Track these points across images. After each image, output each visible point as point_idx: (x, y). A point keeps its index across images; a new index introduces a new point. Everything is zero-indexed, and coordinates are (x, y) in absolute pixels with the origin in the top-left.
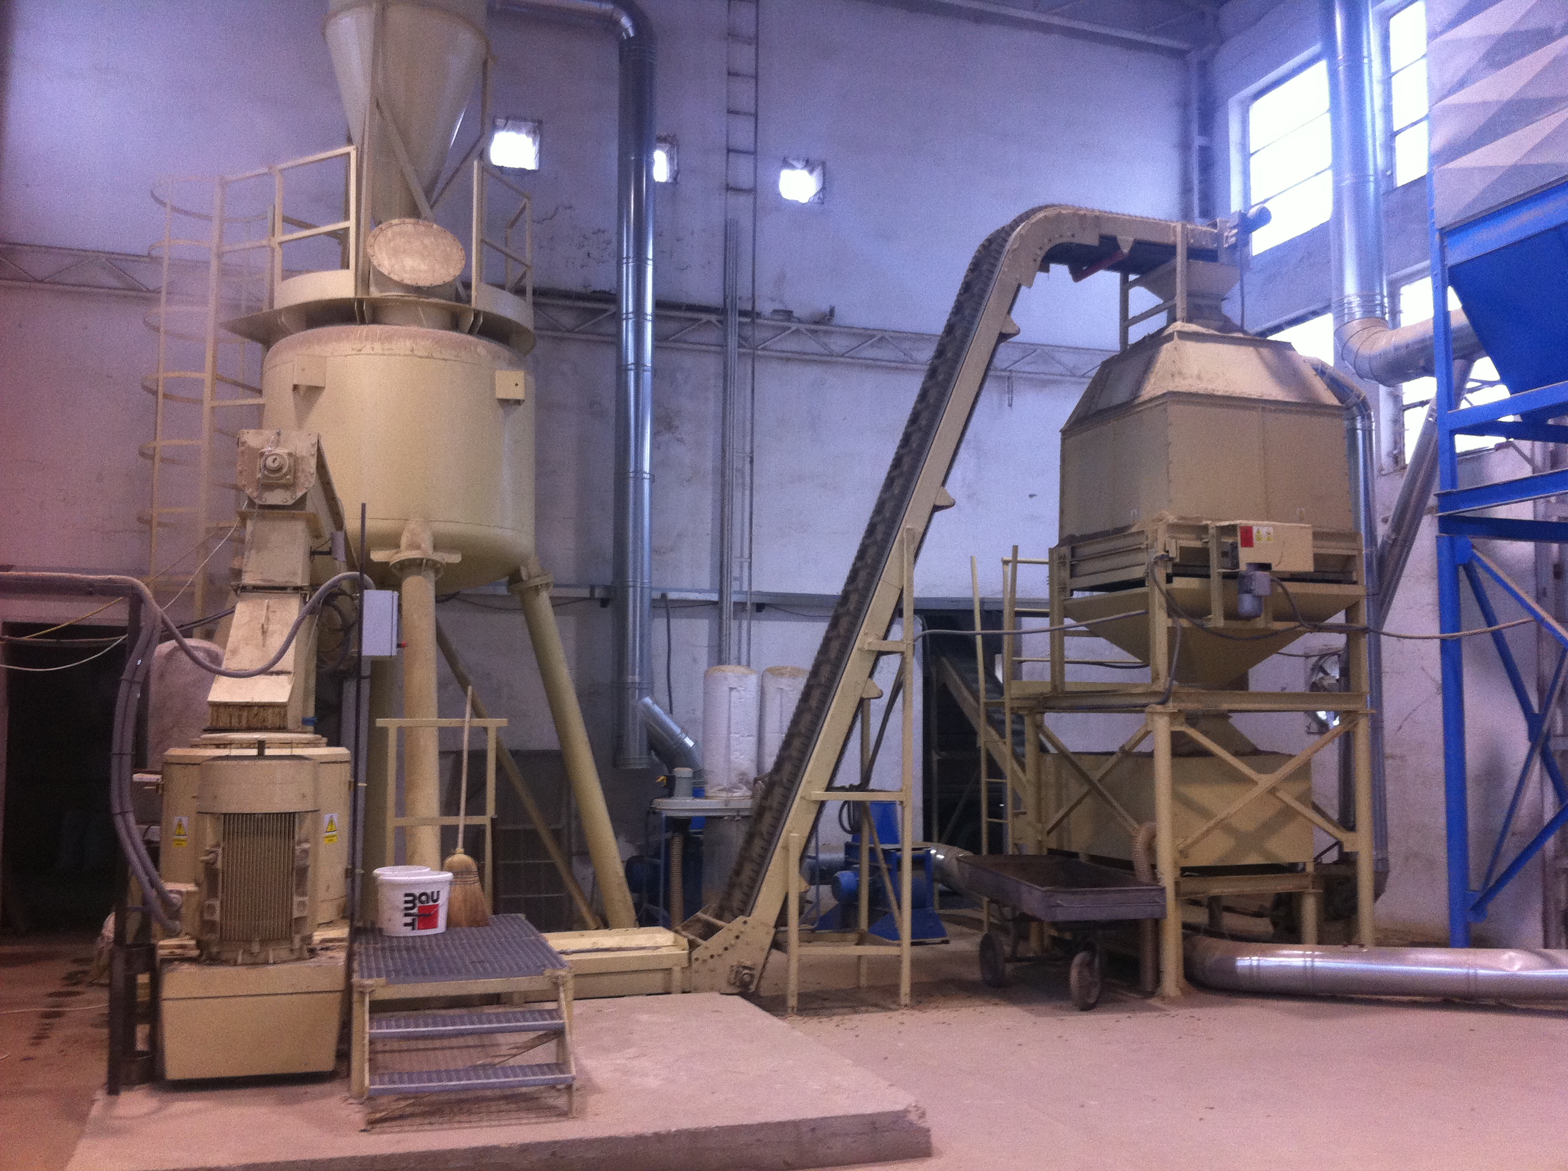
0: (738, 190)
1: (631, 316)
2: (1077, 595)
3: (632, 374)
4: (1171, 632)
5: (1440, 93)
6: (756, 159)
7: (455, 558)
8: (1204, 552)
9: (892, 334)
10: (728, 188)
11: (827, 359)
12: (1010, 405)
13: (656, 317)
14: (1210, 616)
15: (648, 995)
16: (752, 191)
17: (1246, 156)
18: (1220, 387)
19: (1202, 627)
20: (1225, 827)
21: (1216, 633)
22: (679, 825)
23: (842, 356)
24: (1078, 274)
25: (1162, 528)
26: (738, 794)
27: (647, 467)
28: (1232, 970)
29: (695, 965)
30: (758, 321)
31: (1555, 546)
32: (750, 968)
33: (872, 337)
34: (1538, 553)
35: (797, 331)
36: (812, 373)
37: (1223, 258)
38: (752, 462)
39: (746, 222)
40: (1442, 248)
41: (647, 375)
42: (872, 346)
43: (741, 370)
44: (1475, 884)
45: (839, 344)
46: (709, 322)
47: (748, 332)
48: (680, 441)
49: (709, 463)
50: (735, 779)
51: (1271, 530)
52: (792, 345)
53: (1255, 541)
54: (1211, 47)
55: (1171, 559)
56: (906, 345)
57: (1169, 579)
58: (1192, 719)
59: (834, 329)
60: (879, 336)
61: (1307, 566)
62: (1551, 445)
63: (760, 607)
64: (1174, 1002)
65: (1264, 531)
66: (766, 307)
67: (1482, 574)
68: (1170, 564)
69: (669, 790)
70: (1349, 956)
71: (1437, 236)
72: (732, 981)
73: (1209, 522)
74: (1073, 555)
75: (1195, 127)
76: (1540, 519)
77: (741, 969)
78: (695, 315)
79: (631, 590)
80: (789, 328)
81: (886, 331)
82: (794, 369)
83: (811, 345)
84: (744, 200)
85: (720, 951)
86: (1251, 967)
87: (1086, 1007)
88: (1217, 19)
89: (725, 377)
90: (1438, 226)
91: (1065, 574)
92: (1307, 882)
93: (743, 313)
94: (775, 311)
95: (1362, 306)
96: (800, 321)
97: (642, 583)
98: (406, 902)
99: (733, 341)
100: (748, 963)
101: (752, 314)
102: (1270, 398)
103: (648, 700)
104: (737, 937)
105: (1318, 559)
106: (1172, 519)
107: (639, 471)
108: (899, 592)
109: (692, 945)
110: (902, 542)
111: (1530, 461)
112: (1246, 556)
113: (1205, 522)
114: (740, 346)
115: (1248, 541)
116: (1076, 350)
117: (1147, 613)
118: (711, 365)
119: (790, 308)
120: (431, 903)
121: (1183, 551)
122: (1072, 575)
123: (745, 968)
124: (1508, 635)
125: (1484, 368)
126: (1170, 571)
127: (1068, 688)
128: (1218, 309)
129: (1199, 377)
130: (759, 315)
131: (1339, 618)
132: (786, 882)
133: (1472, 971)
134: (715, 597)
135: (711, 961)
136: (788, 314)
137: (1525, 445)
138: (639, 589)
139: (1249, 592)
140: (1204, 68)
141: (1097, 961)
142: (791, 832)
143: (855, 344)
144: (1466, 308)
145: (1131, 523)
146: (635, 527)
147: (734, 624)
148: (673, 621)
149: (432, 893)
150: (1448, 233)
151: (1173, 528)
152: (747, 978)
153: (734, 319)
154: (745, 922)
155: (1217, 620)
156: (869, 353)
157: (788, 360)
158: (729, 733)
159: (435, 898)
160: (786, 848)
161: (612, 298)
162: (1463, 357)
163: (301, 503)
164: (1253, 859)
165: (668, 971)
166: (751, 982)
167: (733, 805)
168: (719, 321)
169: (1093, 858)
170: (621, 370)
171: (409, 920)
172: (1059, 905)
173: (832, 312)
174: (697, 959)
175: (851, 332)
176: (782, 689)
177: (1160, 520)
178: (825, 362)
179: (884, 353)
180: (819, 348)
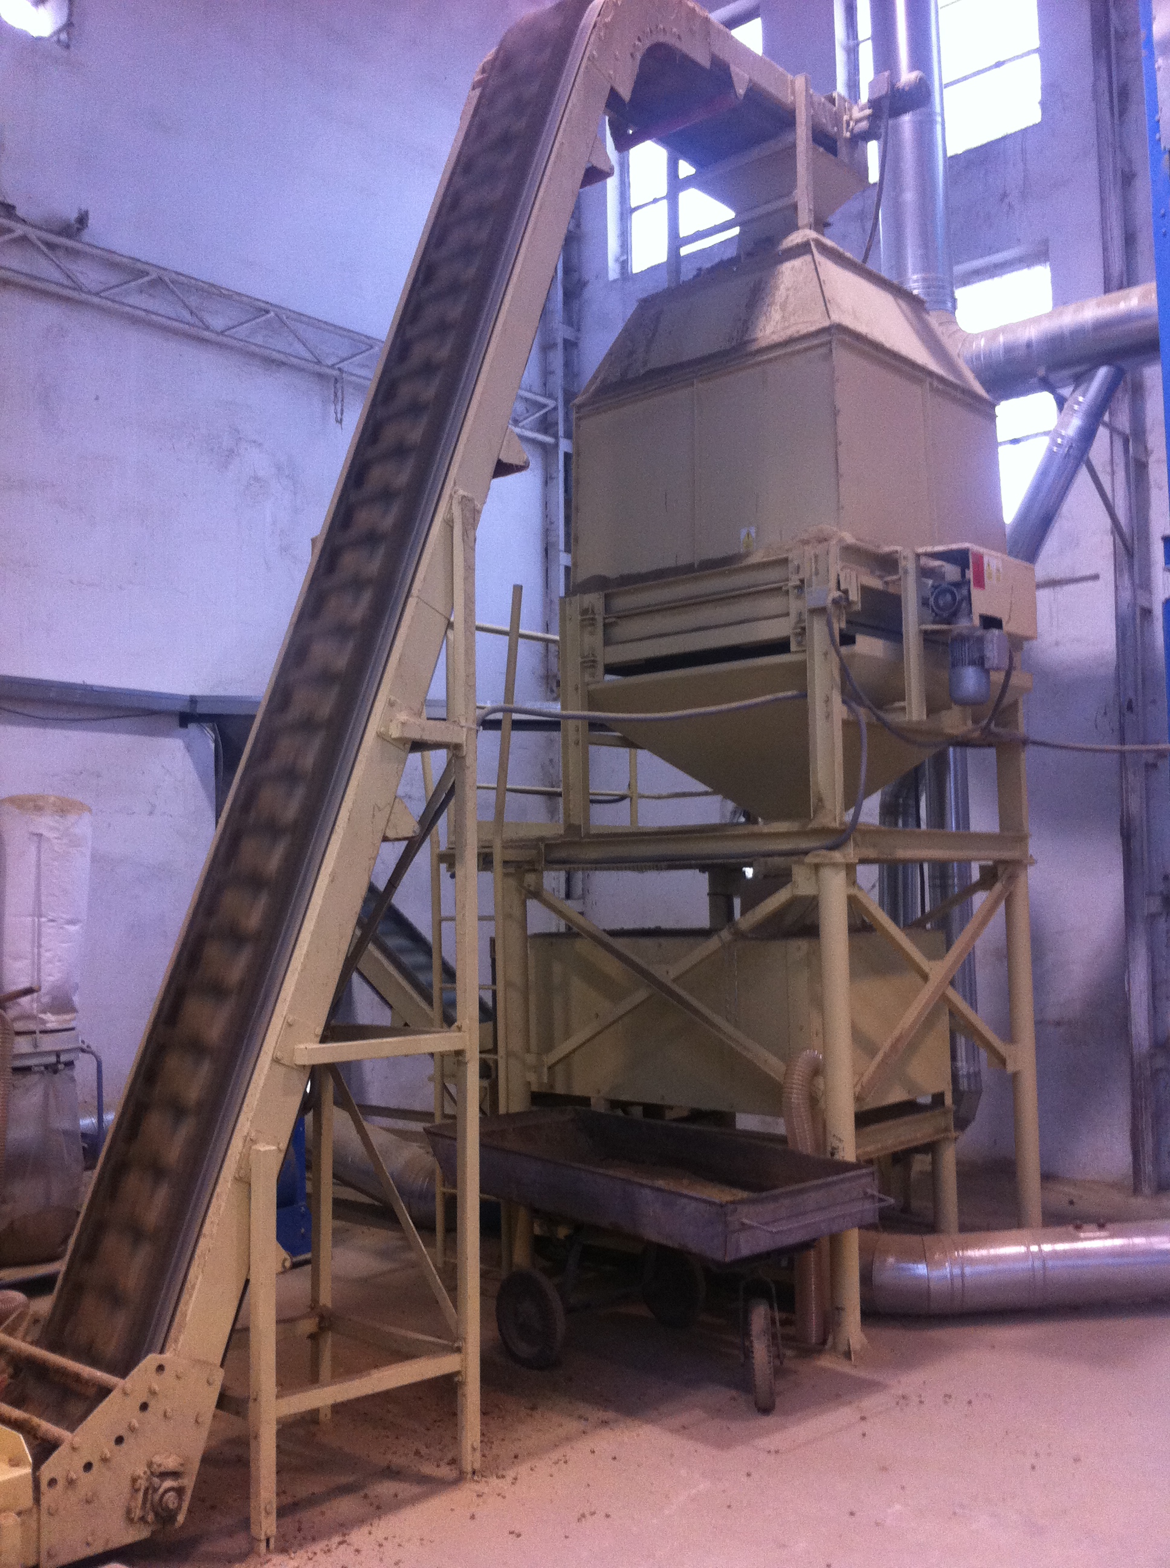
4: (850, 728)
9: (174, 276)
11: (69, 296)
14: (897, 704)
21: (907, 731)
23: (97, 294)
25: (830, 552)
29: (49, 1497)
32: (175, 1474)
33: (144, 273)
35: (24, 239)
36: (47, 314)
42: (144, 289)
51: (1000, 566)
52: (13, 259)
53: (986, 579)
55: (848, 604)
56: (195, 300)
57: (847, 639)
59: (88, 249)
60: (154, 276)
65: (994, 565)
68: (848, 614)
72: (138, 1513)
73: (898, 548)
74: (607, 608)
77: (156, 1480)
80: (10, 230)
81: (165, 269)
82: (13, 302)
83: (44, 268)
85: (108, 1447)
91: (591, 639)
96: (28, 223)
100: (171, 1463)
102: (934, 370)
104: (144, 1407)
106: (849, 539)
109: (44, 1449)
113: (895, 547)
117: (804, 696)
119: (10, 201)
122: (607, 642)
123: (164, 1475)
126: (849, 623)
135: (86, 1478)
141: (776, 1314)
142: (253, 1141)
145: (742, 550)
154: (161, 1368)
155: (913, 712)
156: (138, 299)
172: (744, 1227)
173: (82, 220)
174: (52, 1482)
175: (111, 262)
176: (41, 835)
177: (823, 540)
178: (68, 299)
179: (160, 305)
180: (56, 275)
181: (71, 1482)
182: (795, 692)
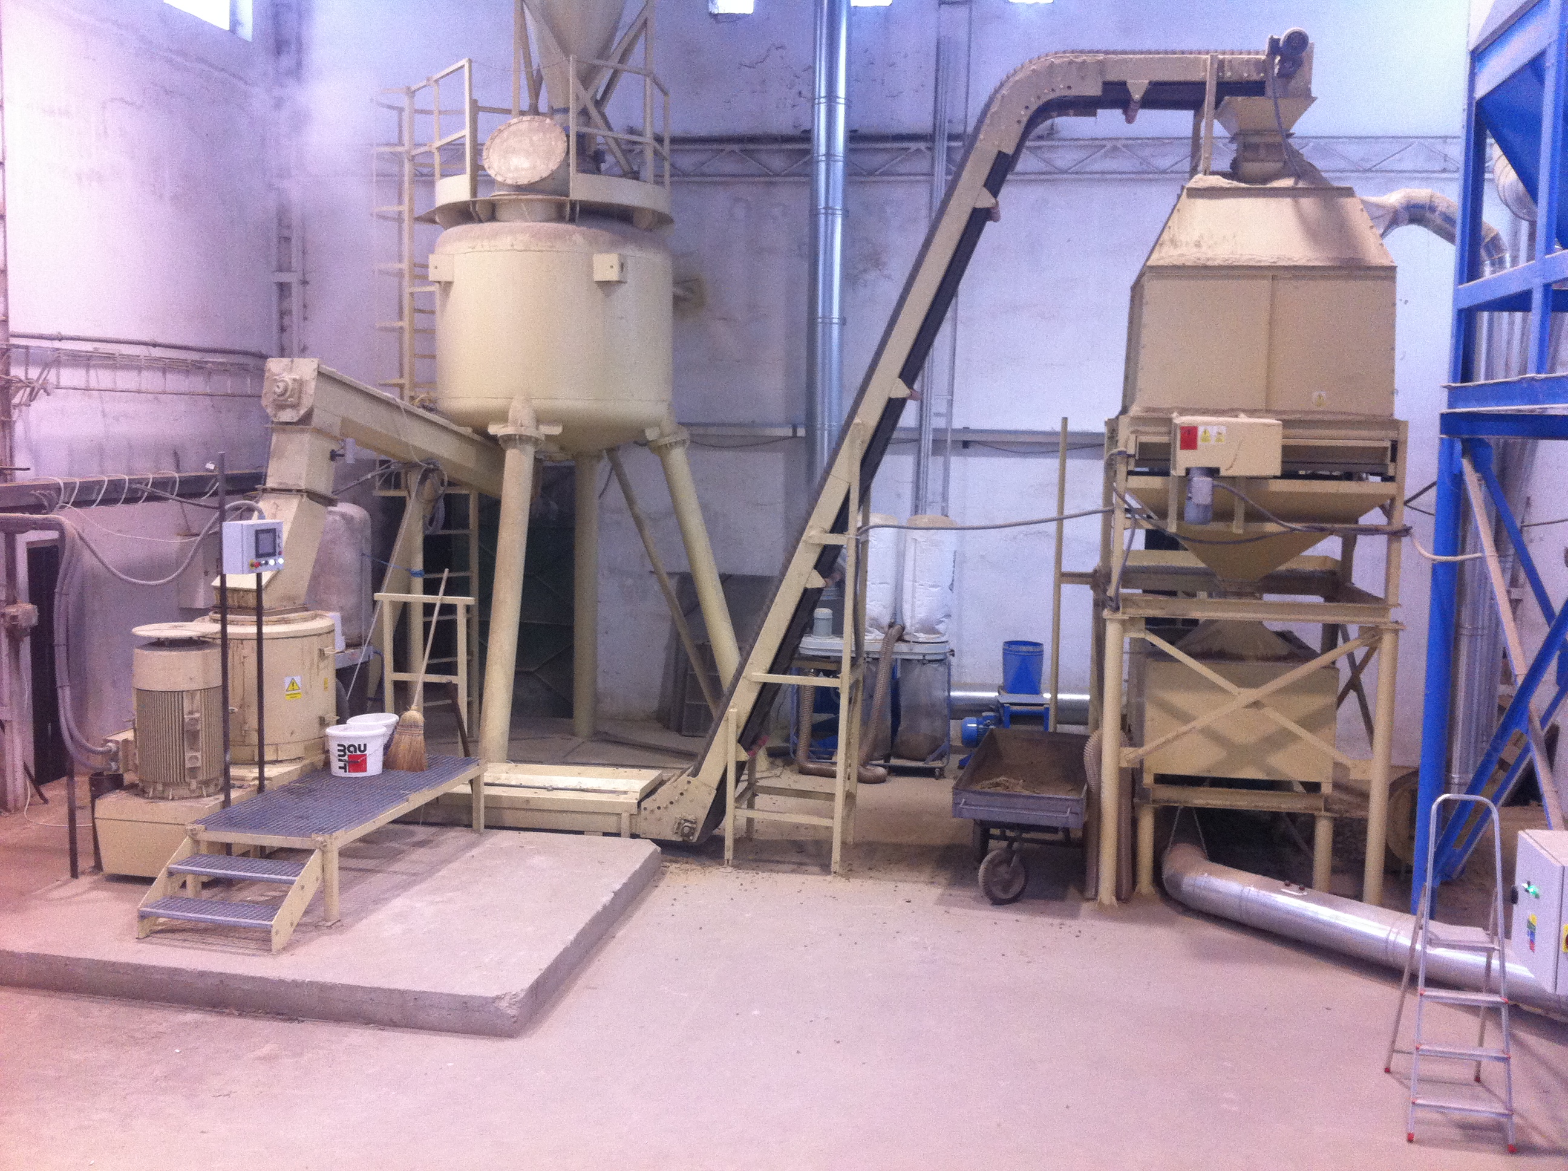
0: (952, 3)
1: (823, 158)
3: (822, 218)
7: (557, 430)
10: (942, 3)
11: (1049, 178)
20: (1213, 735)
23: (1066, 172)
25: (1125, 421)
27: (836, 311)
32: (693, 823)
36: (1033, 193)
39: (962, 35)
40: (1472, 76)
41: (836, 219)
45: (1065, 159)
46: (918, 150)
47: (958, 157)
51: (1223, 429)
53: (1200, 442)
55: (1132, 456)
57: (1127, 477)
59: (1059, 143)
60: (1109, 145)
63: (966, 444)
65: (1213, 431)
68: (1132, 461)
72: (676, 831)
77: (686, 822)
78: (905, 145)
79: (819, 432)
84: (958, 13)
85: (666, 805)
90: (1470, 46)
93: (952, 137)
98: (339, 750)
99: (940, 170)
100: (689, 818)
101: (964, 137)
104: (682, 794)
106: (1136, 411)
107: (826, 316)
112: (1187, 460)
114: (948, 173)
115: (1190, 438)
118: (918, 197)
120: (358, 753)
121: (1143, 447)
126: (1130, 468)
132: (726, 754)
134: (916, 435)
135: (658, 812)
138: (826, 431)
139: (1190, 498)
142: (733, 707)
146: (823, 371)
149: (359, 745)
150: (1478, 56)
151: (1136, 421)
152: (687, 831)
153: (942, 145)
154: (689, 782)
156: (1100, 165)
159: (362, 749)
161: (807, 137)
163: (306, 419)
164: (1250, 773)
165: (619, 814)
166: (693, 834)
168: (929, 149)
171: (342, 764)
174: (641, 810)
179: (1117, 164)
180: (1042, 166)
181: (652, 811)
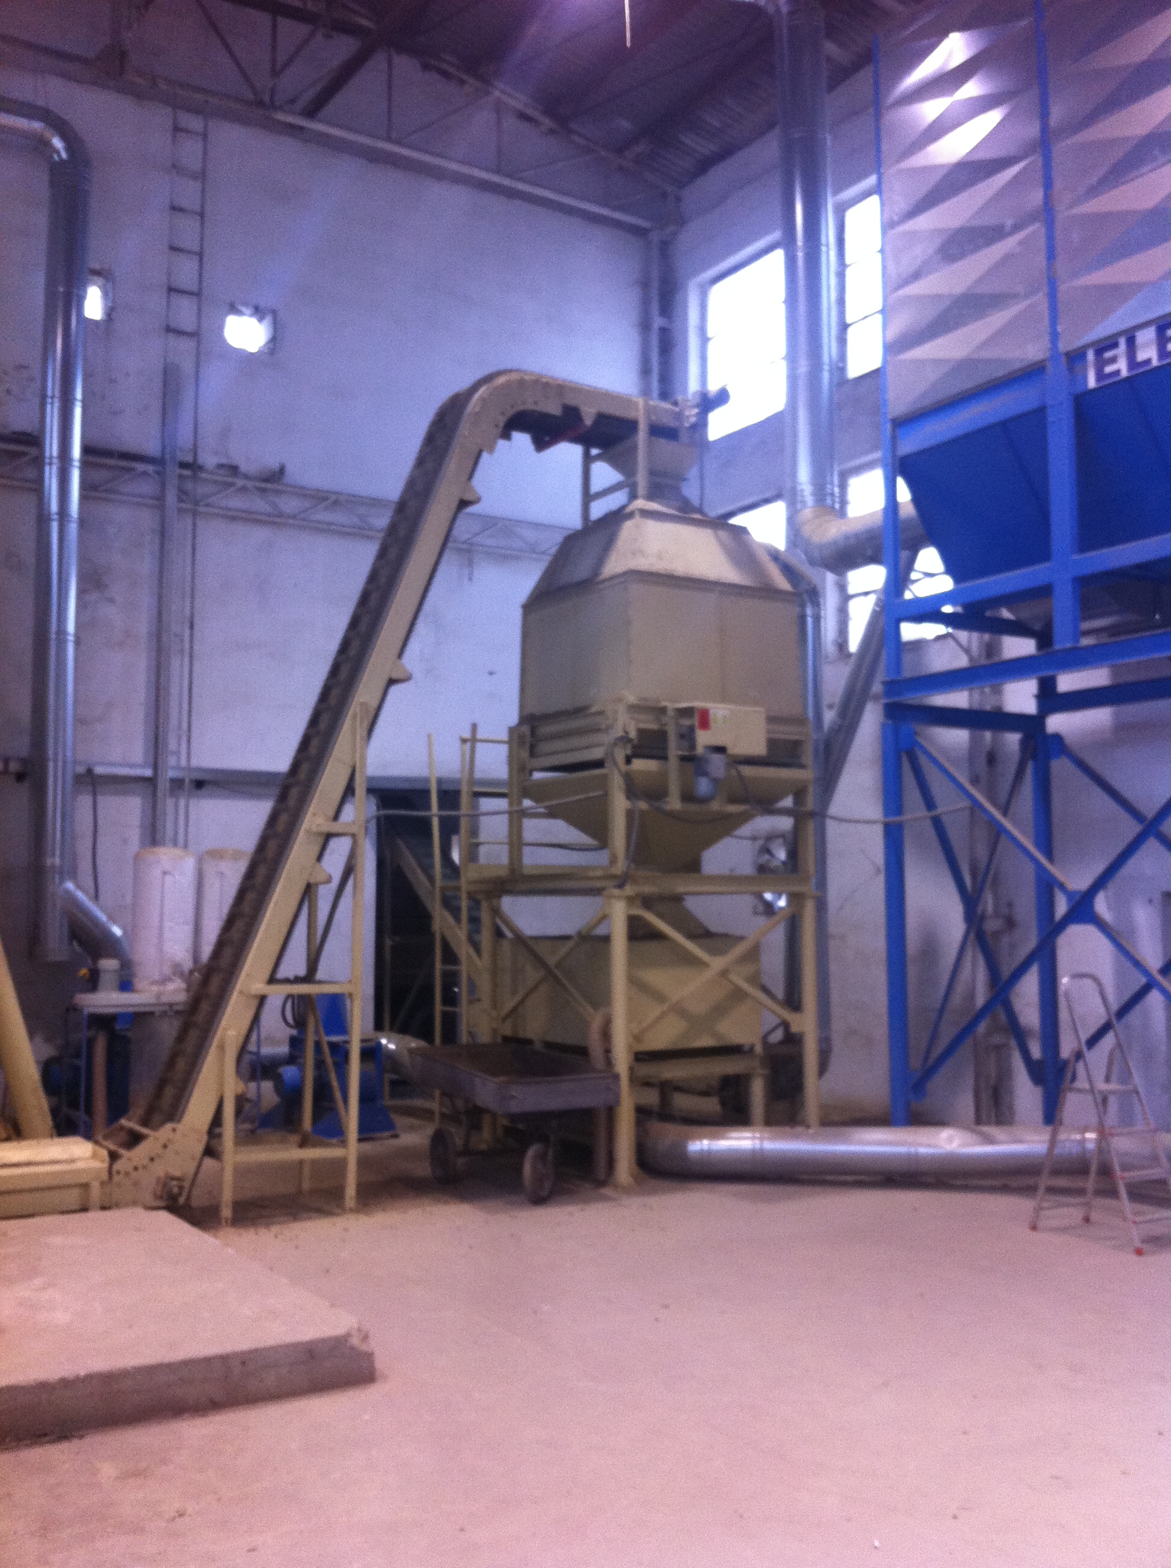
0: (179, 333)
1: (55, 461)
2: (537, 775)
3: (55, 526)
4: (630, 814)
5: (893, 284)
6: (200, 301)
8: (661, 736)
9: (347, 497)
10: (169, 329)
11: (275, 520)
12: (470, 579)
13: (85, 465)
14: (667, 799)
15: (63, 1213)
16: (195, 335)
17: (704, 340)
18: (679, 567)
19: (659, 810)
20: (680, 1010)
21: (672, 815)
22: (104, 1022)
23: (293, 517)
24: (541, 443)
25: (621, 708)
26: (170, 987)
27: (71, 627)
28: (683, 1154)
29: (116, 1178)
30: (204, 475)
31: (988, 735)
32: (179, 1179)
33: (325, 498)
34: (973, 740)
35: (244, 489)
36: (260, 534)
37: (684, 437)
38: (192, 627)
39: (187, 366)
40: (894, 438)
41: (73, 528)
42: (326, 509)
43: (180, 527)
44: (916, 1062)
45: (290, 505)
46: (145, 473)
47: (189, 486)
48: (111, 601)
49: (143, 627)
50: (167, 970)
51: (727, 713)
52: (237, 502)
53: (712, 724)
54: (672, 228)
55: (630, 740)
56: (362, 510)
57: (628, 760)
58: (648, 902)
59: (284, 488)
60: (334, 499)
61: (759, 748)
62: (987, 637)
63: (199, 784)
64: (628, 1191)
65: (720, 713)
66: (209, 460)
67: (923, 760)
68: (629, 746)
69: (93, 983)
70: (796, 1137)
71: (889, 426)
72: (158, 1194)
73: (667, 703)
74: (533, 734)
75: (655, 308)
76: (976, 706)
77: (169, 1180)
78: (129, 464)
79: (51, 764)
80: (235, 485)
81: (340, 494)
82: (240, 528)
83: (260, 504)
84: (186, 345)
85: (146, 1162)
86: (702, 1152)
87: (539, 1200)
88: (678, 199)
89: (163, 533)
90: (890, 417)
91: (525, 754)
92: (756, 1063)
93: (183, 465)
94: (221, 466)
95: (814, 494)
96: (246, 477)
97: (65, 756)
99: (171, 497)
100: (177, 1174)
101: (193, 467)
102: (727, 581)
103: (70, 885)
104: (165, 1146)
105: (772, 743)
106: (632, 699)
107: (62, 632)
108: (349, 771)
109: (113, 1156)
110: (354, 717)
111: (967, 651)
112: (704, 739)
113: (664, 704)
114: (180, 500)
115: (705, 722)
116: (537, 526)
117: (606, 794)
118: (147, 519)
119: (235, 463)
121: (641, 732)
122: (532, 754)
123: (173, 1178)
124: (945, 820)
125: (929, 559)
126: (629, 752)
127: (526, 871)
128: (677, 490)
129: (660, 557)
130: (201, 468)
131: (788, 802)
132: (221, 1084)
133: (913, 1150)
134: (148, 772)
135: (134, 1174)
136: (234, 469)
137: (963, 635)
138: (60, 764)
139: (705, 774)
140: (665, 248)
141: (551, 1153)
142: (229, 1030)
143: (307, 505)
144: (916, 500)
145: (591, 702)
146: (57, 695)
147: (170, 802)
148: (100, 798)
150: (901, 423)
151: (633, 708)
152: (175, 1190)
153: (173, 472)
154: (174, 1130)
155: (674, 803)
156: (323, 516)
157: (234, 519)
158: (161, 921)
160: (222, 1048)
161: (33, 440)
162: (908, 548)
164: (705, 1041)
165: (85, 1186)
166: (180, 1194)
167: (165, 999)
168: (158, 473)
169: (549, 1045)
170: (42, 519)
172: (513, 1097)
173: (282, 470)
174: (118, 1172)
175: (303, 492)
176: (222, 874)
177: (620, 700)
178: (275, 523)
179: (339, 517)
180: (267, 508)
181: (127, 1174)
182: (601, 793)
